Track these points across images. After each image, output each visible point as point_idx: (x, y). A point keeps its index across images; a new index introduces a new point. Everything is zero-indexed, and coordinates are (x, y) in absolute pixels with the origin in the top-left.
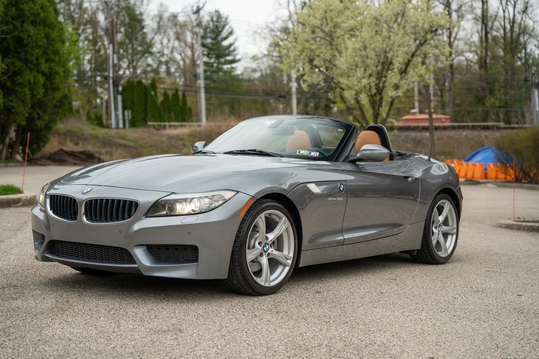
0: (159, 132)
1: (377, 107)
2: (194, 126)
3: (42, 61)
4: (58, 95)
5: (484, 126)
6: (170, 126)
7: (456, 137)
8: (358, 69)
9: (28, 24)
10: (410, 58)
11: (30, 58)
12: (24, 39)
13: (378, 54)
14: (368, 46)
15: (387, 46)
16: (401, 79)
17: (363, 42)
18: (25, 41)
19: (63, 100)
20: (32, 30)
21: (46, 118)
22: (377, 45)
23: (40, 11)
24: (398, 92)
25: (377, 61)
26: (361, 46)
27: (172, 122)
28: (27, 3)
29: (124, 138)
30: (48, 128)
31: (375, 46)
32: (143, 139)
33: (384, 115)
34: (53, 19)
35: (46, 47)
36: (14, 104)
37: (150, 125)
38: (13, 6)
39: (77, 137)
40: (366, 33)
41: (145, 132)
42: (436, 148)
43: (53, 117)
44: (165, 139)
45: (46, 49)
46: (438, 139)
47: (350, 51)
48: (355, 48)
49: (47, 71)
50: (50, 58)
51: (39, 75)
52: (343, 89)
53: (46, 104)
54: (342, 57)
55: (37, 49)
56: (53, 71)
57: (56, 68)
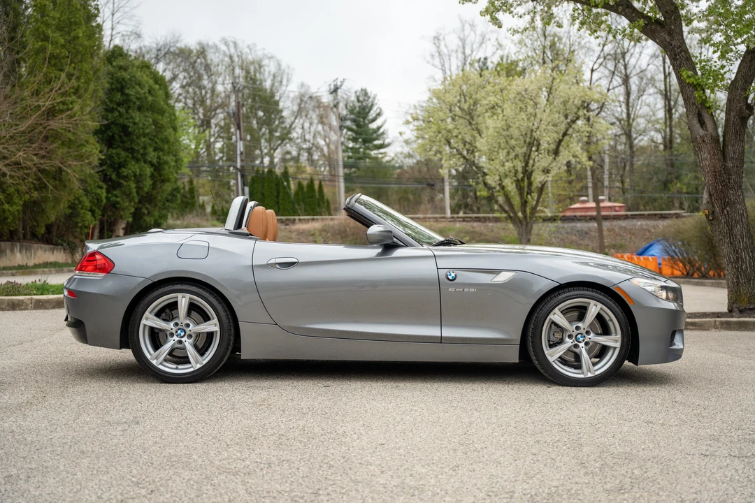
0: (287, 227)
1: (525, 194)
2: (326, 219)
3: (150, 150)
4: (168, 187)
5: (661, 214)
6: (300, 220)
7: (629, 227)
8: (500, 151)
9: (133, 110)
10: (561, 138)
11: (136, 148)
12: (129, 127)
13: (524, 133)
14: (511, 125)
15: (533, 125)
16: (552, 162)
17: (506, 120)
18: (130, 129)
19: (175, 193)
20: (137, 116)
21: (156, 214)
22: (521, 123)
23: (147, 95)
24: (548, 177)
25: (522, 141)
26: (503, 125)
27: (302, 215)
28: (134, 88)
30: (157, 225)
33: (534, 203)
34: (162, 103)
35: (154, 134)
36: (118, 199)
38: (118, 91)
40: (509, 110)
42: (605, 241)
43: (164, 212)
44: (293, 235)
45: (154, 136)
46: (609, 230)
47: (491, 130)
48: (496, 128)
49: (155, 161)
50: (158, 147)
51: (146, 165)
52: (485, 174)
53: (155, 198)
54: (483, 138)
55: (144, 137)
56: (162, 161)
57: (165, 158)
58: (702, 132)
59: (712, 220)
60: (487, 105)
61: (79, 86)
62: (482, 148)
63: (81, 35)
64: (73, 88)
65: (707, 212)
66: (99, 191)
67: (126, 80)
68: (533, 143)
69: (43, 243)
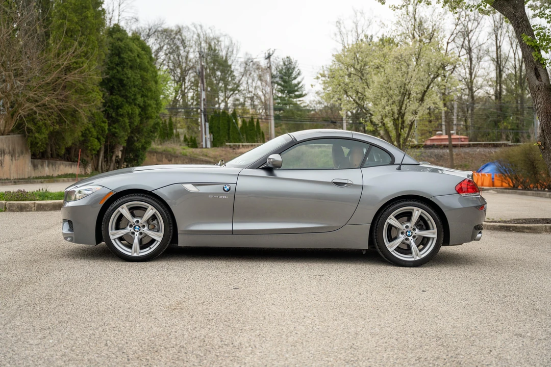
0: (234, 150)
1: (399, 129)
3: (139, 96)
4: (151, 122)
6: (243, 146)
7: (471, 153)
8: (382, 98)
9: (127, 69)
10: (426, 89)
11: (129, 95)
12: (124, 80)
13: (399, 86)
14: (390, 80)
15: (406, 80)
16: (419, 106)
17: (387, 77)
18: (124, 82)
20: (129, 73)
21: (143, 141)
22: (398, 79)
23: (136, 58)
24: (416, 117)
25: (398, 92)
26: (384, 80)
27: (244, 142)
28: (127, 53)
29: (206, 156)
30: (144, 148)
31: (396, 80)
32: (221, 156)
33: (406, 135)
34: (147, 63)
35: (141, 85)
36: (117, 130)
37: (227, 145)
38: (116, 55)
39: (170, 155)
40: (389, 68)
41: (223, 151)
42: (455, 162)
43: (148, 139)
45: (142, 87)
46: (457, 155)
47: (376, 84)
48: (379, 82)
49: (142, 104)
50: (144, 94)
51: (135, 107)
52: (372, 115)
53: (142, 130)
54: (370, 89)
55: (135, 87)
56: (147, 104)
57: (149, 102)
58: (537, 83)
59: (544, 149)
60: (373, 65)
61: (87, 51)
62: (369, 96)
63: (89, 15)
64: (83, 52)
65: (540, 143)
66: (103, 125)
67: (122, 47)
68: (406, 94)
69: (65, 160)
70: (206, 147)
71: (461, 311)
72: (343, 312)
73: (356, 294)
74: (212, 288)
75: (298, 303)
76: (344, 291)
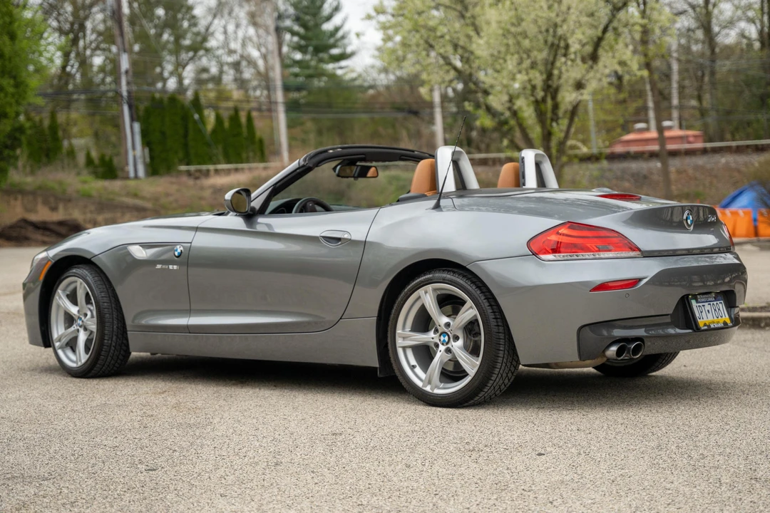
0: (198, 182)
1: (549, 121)
2: (257, 168)
4: (5, 126)
5: (756, 145)
6: (217, 171)
7: (708, 166)
8: (509, 57)
10: (600, 35)
13: (543, 29)
14: (524, 16)
15: (557, 15)
16: (588, 72)
17: (516, 9)
19: (17, 135)
22: (539, 13)
24: (582, 94)
25: (542, 41)
26: (511, 18)
27: (219, 163)
29: (135, 196)
31: (537, 16)
32: (167, 195)
33: (562, 135)
37: (181, 171)
39: (54, 198)
41: (172, 183)
42: (673, 187)
44: (207, 193)
46: (679, 172)
47: (494, 25)
48: (499, 22)
52: (486, 93)
54: (482, 38)
62: (481, 53)
68: (558, 47)
70: (136, 177)
71: (604, 489)
72: (365, 503)
73: (400, 467)
74: (99, 472)
75: (276, 490)
76: (376, 463)
